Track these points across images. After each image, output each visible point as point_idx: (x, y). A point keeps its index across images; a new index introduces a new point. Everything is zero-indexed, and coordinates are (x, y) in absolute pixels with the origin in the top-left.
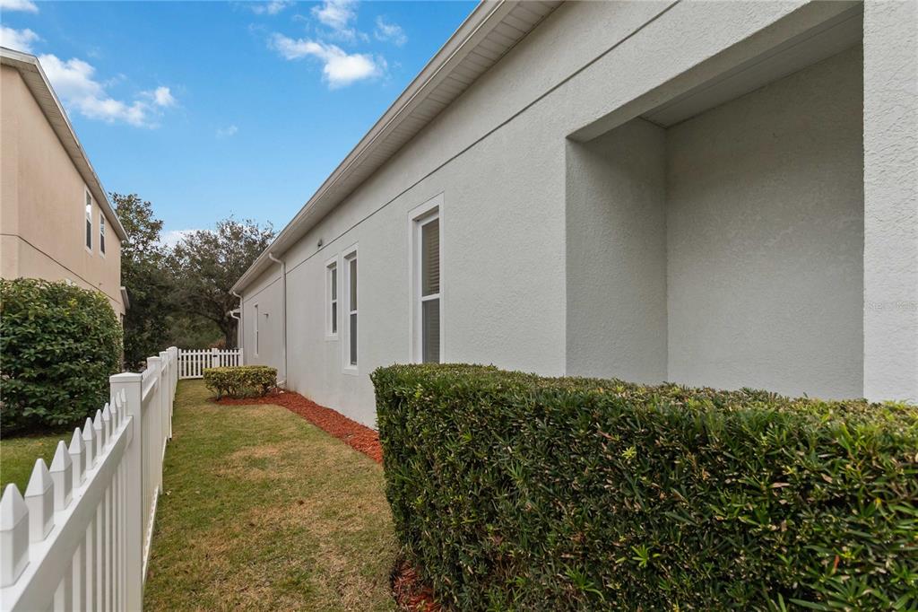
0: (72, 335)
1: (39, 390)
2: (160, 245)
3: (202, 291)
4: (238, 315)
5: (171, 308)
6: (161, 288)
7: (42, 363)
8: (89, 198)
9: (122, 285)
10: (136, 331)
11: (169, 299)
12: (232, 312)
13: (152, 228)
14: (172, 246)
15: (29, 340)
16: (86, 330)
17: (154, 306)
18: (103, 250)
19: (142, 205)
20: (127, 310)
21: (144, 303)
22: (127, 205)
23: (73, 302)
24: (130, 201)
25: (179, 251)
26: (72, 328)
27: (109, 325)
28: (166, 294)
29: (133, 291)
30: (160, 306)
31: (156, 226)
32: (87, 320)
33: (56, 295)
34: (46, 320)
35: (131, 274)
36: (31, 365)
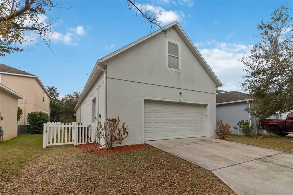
0: (43, 120)
1: (38, 127)
2: (59, 98)
3: (68, 109)
4: (75, 115)
5: (60, 113)
6: (58, 108)
7: (39, 124)
8: (44, 92)
9: (50, 108)
10: (53, 119)
11: (60, 111)
12: (74, 114)
13: (57, 94)
14: (62, 98)
15: (37, 120)
16: (44, 119)
17: (57, 113)
18: (46, 102)
19: (55, 89)
20: (51, 114)
21: (55, 112)
22: (51, 89)
23: (43, 115)
24: (52, 88)
25: (63, 99)
26: (43, 119)
27: (48, 118)
28: (59, 110)
29: (52, 109)
30: (58, 113)
31: (58, 94)
32: (45, 117)
33: (40, 114)
34: (39, 118)
35: (52, 106)
36: (37, 124)
